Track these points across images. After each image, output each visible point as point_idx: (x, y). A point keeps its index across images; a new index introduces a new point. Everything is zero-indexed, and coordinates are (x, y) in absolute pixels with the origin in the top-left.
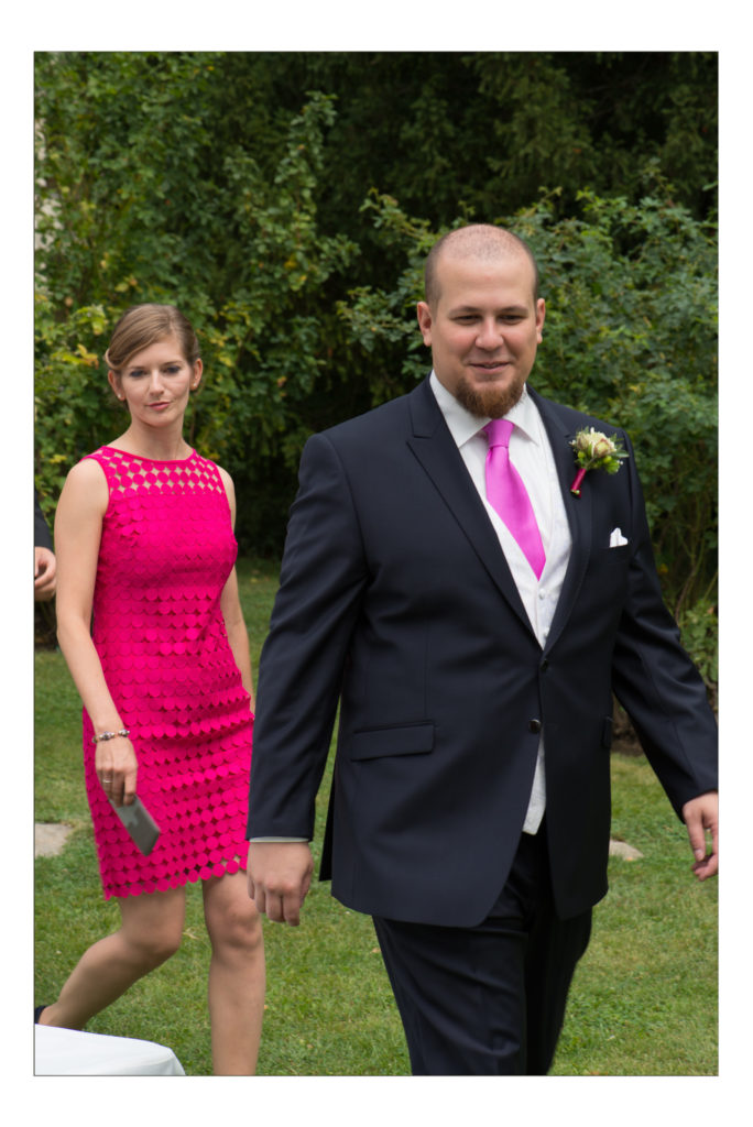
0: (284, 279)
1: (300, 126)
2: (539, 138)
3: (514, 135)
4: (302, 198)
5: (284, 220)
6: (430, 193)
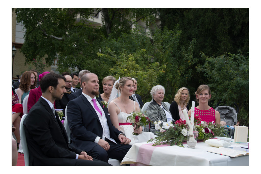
0: (188, 64)
1: (191, 43)
2: (225, 46)
3: (221, 45)
4: (191, 53)
5: (189, 56)
6: (209, 53)
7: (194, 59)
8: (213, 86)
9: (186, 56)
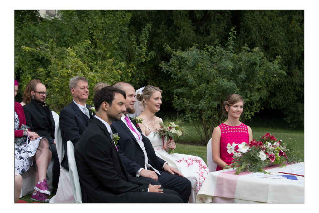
0: (141, 59)
1: (145, 30)
3: (181, 33)
4: (144, 44)
7: (149, 54)
8: (185, 91)
9: (138, 49)
